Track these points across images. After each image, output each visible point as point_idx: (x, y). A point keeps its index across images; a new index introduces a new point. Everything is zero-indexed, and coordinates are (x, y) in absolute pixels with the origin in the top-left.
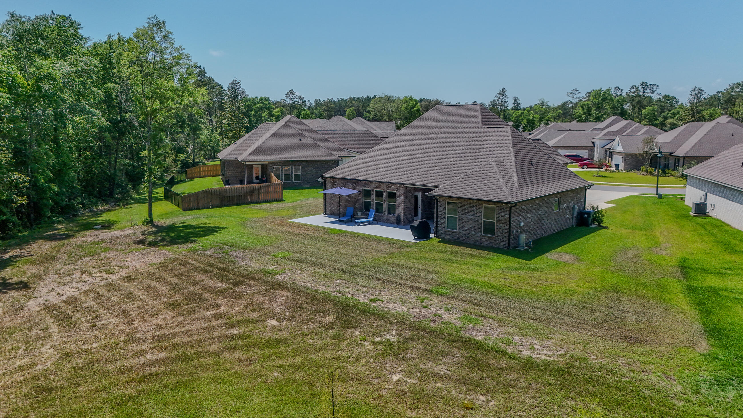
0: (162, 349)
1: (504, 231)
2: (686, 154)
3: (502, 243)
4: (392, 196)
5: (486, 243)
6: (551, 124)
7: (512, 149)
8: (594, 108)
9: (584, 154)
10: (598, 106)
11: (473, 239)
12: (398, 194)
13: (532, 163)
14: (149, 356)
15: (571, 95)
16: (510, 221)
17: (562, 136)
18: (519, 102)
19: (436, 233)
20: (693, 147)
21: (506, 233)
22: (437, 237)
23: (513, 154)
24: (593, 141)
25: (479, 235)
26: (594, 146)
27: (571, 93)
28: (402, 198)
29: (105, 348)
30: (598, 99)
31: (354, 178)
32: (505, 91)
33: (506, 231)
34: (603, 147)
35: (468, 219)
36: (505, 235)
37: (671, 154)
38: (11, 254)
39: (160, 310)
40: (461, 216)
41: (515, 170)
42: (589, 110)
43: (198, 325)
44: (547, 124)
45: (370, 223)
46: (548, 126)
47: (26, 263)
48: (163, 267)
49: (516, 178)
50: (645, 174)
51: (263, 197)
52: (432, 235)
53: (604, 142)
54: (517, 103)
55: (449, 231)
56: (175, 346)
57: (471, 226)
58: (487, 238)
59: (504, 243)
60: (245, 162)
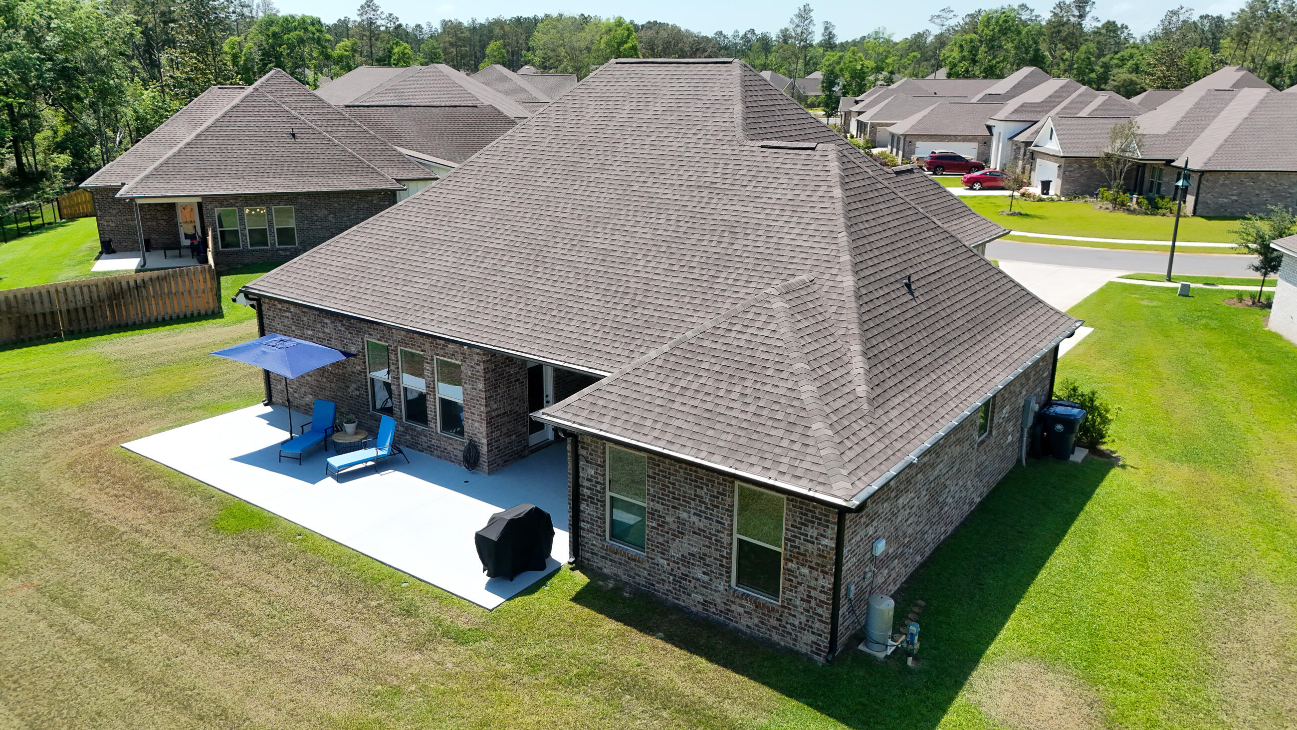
1: (813, 593)
2: (1205, 164)
3: (810, 638)
5: (746, 621)
6: (900, 82)
7: (843, 238)
8: (983, 48)
9: (968, 152)
10: (993, 45)
11: (700, 598)
12: (466, 371)
13: (908, 286)
15: (937, 21)
16: (838, 564)
17: (925, 112)
18: (834, 32)
19: (575, 550)
20: (1220, 147)
21: (821, 604)
22: (577, 564)
23: (846, 258)
24: (990, 123)
25: (721, 588)
26: (992, 134)
27: (938, 16)
28: (481, 386)
30: (993, 30)
32: (810, 11)
33: (823, 597)
34: (1011, 138)
35: (680, 522)
36: (820, 611)
37: (1169, 162)
40: (659, 507)
41: (855, 328)
42: (974, 50)
44: (889, 81)
46: (892, 86)
49: (858, 364)
50: (1110, 206)
53: (1014, 127)
54: (830, 33)
55: (617, 552)
57: (694, 550)
58: (750, 606)
59: (814, 638)
60: (132, 199)
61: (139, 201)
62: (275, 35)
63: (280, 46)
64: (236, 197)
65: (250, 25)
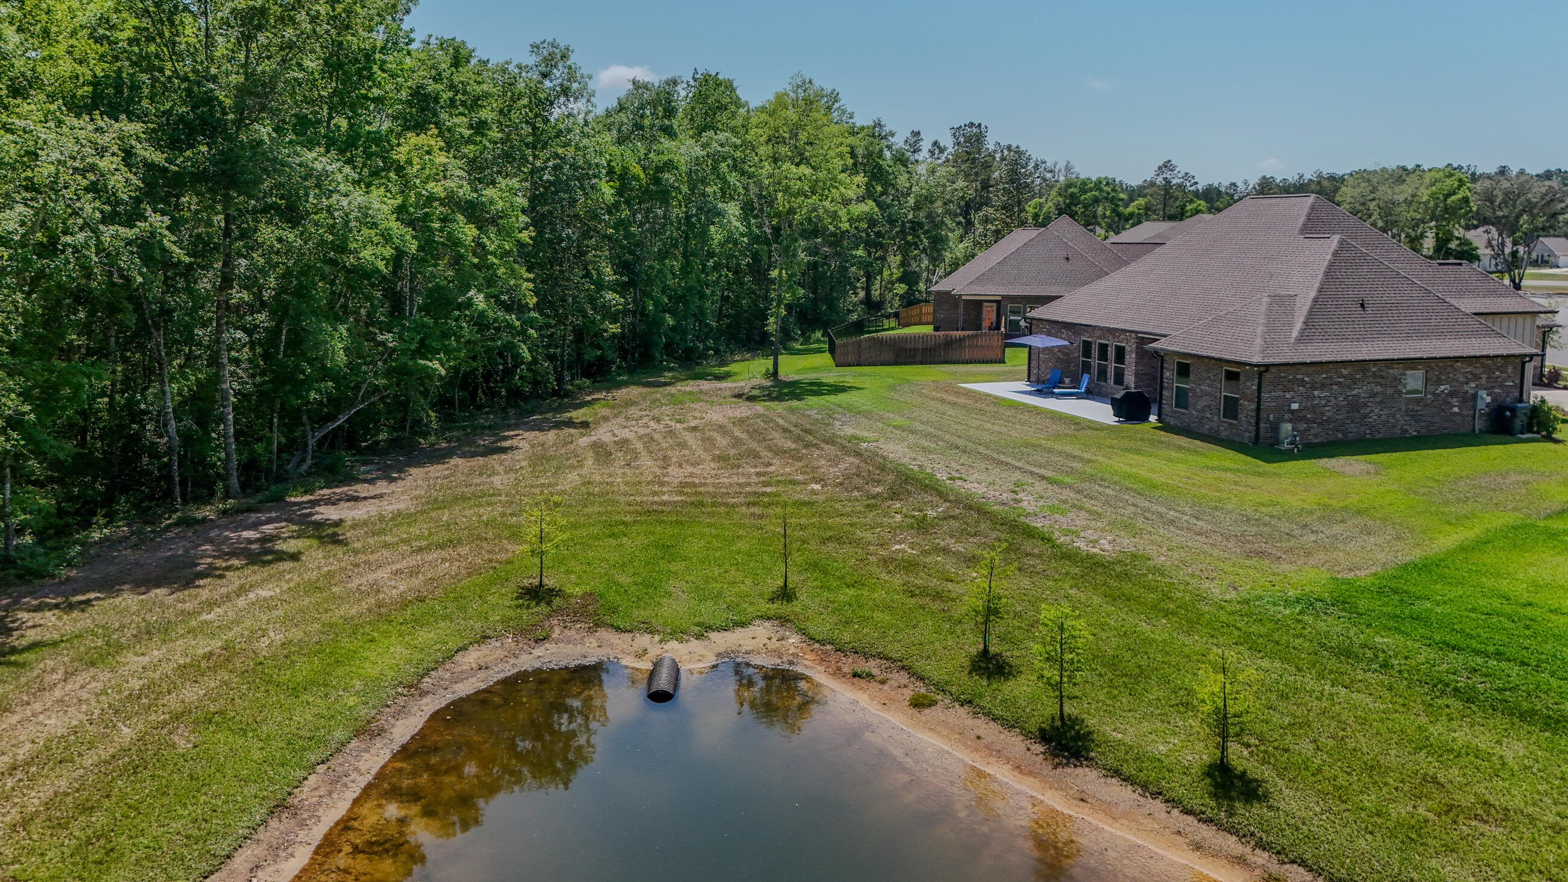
0: (681, 493)
1: (1250, 413)
3: (1247, 435)
4: (1120, 354)
5: (1224, 434)
7: (1320, 277)
11: (1208, 427)
12: (1128, 349)
14: (665, 498)
16: (1259, 398)
19: (1159, 415)
21: (1253, 417)
22: (1159, 420)
25: (1216, 420)
28: (1134, 356)
29: (626, 484)
31: (1068, 321)
33: (1253, 414)
35: (1202, 391)
36: (1252, 421)
38: (595, 397)
39: (704, 461)
40: (1194, 386)
41: (1305, 313)
43: (735, 479)
45: (1079, 396)
47: (604, 406)
48: (741, 422)
49: (1299, 325)
51: (967, 354)
52: (1153, 418)
55: (1176, 412)
56: (696, 493)
57: (1207, 403)
58: (1227, 426)
59: (1250, 435)
60: (960, 296)
61: (964, 298)
62: (1072, 195)
63: (1076, 205)
64: (1023, 297)
65: (1051, 187)
